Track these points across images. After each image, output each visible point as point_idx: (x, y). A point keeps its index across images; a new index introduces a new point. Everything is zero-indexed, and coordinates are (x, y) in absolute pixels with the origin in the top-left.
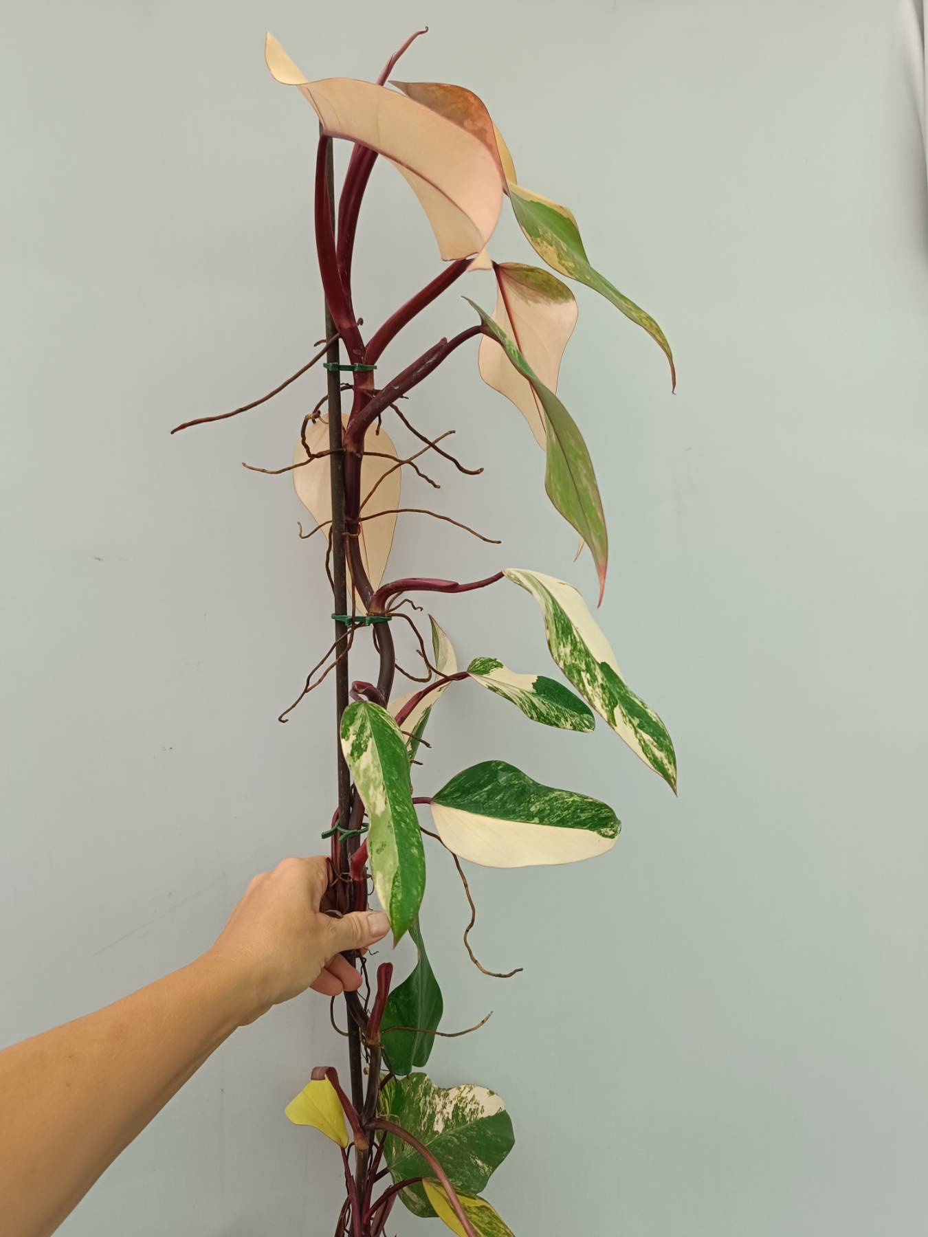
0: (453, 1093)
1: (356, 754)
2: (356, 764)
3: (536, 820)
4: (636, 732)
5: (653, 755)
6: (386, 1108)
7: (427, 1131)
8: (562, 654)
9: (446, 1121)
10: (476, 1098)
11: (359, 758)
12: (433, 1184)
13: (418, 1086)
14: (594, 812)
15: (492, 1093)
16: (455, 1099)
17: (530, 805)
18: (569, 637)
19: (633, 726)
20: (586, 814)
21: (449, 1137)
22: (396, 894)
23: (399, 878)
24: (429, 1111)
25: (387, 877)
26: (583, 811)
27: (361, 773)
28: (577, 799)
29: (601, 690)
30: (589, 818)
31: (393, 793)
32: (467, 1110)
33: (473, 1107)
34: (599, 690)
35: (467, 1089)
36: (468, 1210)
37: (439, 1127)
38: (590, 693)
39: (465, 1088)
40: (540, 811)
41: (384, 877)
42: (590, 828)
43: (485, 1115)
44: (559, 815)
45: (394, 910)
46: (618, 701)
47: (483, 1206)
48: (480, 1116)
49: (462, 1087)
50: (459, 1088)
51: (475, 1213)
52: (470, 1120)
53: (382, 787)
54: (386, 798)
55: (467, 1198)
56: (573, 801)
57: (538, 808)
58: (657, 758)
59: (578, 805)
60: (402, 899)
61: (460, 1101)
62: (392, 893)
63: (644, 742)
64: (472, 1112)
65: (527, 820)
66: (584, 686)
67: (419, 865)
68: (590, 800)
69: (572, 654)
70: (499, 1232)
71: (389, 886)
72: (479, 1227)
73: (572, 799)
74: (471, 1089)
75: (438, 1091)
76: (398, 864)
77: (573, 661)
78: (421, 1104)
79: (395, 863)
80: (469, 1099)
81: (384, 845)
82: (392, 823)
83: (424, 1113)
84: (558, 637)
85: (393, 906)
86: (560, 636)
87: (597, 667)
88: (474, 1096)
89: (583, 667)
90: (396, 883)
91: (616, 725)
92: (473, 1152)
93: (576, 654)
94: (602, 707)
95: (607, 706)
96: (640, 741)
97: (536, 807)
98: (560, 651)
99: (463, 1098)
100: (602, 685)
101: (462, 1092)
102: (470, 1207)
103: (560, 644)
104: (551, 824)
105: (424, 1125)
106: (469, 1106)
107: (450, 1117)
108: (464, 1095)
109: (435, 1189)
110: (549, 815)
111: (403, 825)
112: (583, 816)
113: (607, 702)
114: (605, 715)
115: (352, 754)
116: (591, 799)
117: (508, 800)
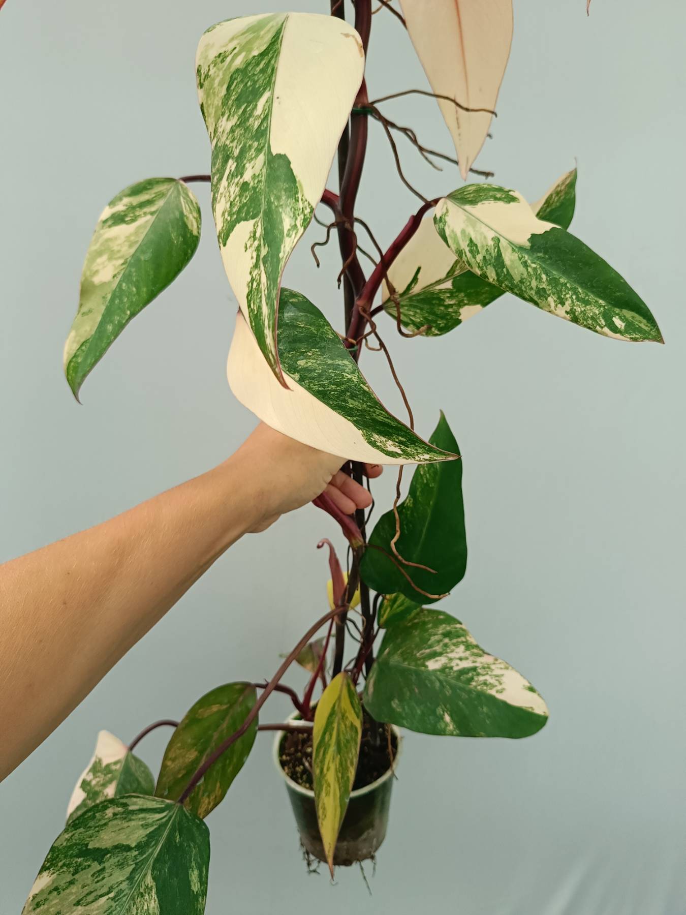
0: (485, 659)
1: (110, 223)
2: (102, 232)
3: (297, 376)
4: (256, 266)
5: (259, 308)
6: (384, 613)
7: (419, 659)
8: (220, 130)
9: (443, 669)
10: (503, 678)
11: (110, 226)
12: (345, 682)
13: (441, 624)
14: (365, 406)
15: (531, 689)
16: (481, 663)
17: (302, 357)
18: (243, 107)
19: (258, 256)
20: (356, 403)
21: (434, 678)
22: (78, 356)
23: (88, 344)
24: (438, 648)
25: (78, 339)
26: (353, 397)
27: (101, 240)
28: (355, 379)
29: (238, 189)
30: (358, 410)
31: (130, 271)
32: (482, 678)
33: (490, 680)
34: (234, 190)
35: (502, 666)
36: (344, 718)
37: (433, 665)
38: (221, 190)
39: (500, 663)
40: (306, 370)
41: (76, 337)
42: (356, 423)
43: (499, 696)
44: (323, 386)
45: (71, 368)
46: (261, 215)
47: (356, 728)
48: (493, 692)
49: (500, 661)
50: (496, 660)
51: (345, 725)
52: (476, 687)
53: (121, 261)
54: (119, 273)
55: (353, 712)
56: (350, 380)
57: (308, 365)
58: (261, 313)
59: (350, 387)
60: (81, 362)
61: (484, 668)
62: (75, 354)
63: (258, 284)
64: (485, 683)
65: (288, 370)
66: (220, 179)
67: (105, 341)
68: (366, 389)
69: (232, 131)
70: (348, 753)
71: (76, 346)
72: (338, 735)
73: (350, 376)
74: (507, 668)
75: (468, 646)
76: (93, 333)
77: (228, 142)
78: (433, 639)
79: (91, 330)
80: (495, 673)
81: (90, 311)
82: (109, 296)
83: (430, 647)
84: (224, 104)
85: (72, 364)
86: (230, 102)
87: (262, 158)
88: (502, 675)
89: (236, 152)
90: (84, 348)
91: (225, 245)
92: (448, 706)
93: (238, 132)
94: (223, 214)
95: (231, 214)
96: (252, 280)
97: (307, 363)
98: (220, 123)
99: (489, 668)
100: (246, 184)
101: (494, 664)
102: (347, 718)
103: (223, 114)
104: (309, 389)
105: (422, 654)
106: (487, 677)
107: (455, 669)
108: (493, 667)
109: (342, 685)
110: (314, 378)
111: (117, 301)
112: (351, 403)
113: (235, 209)
114: (220, 225)
115: (105, 222)
116: (368, 387)
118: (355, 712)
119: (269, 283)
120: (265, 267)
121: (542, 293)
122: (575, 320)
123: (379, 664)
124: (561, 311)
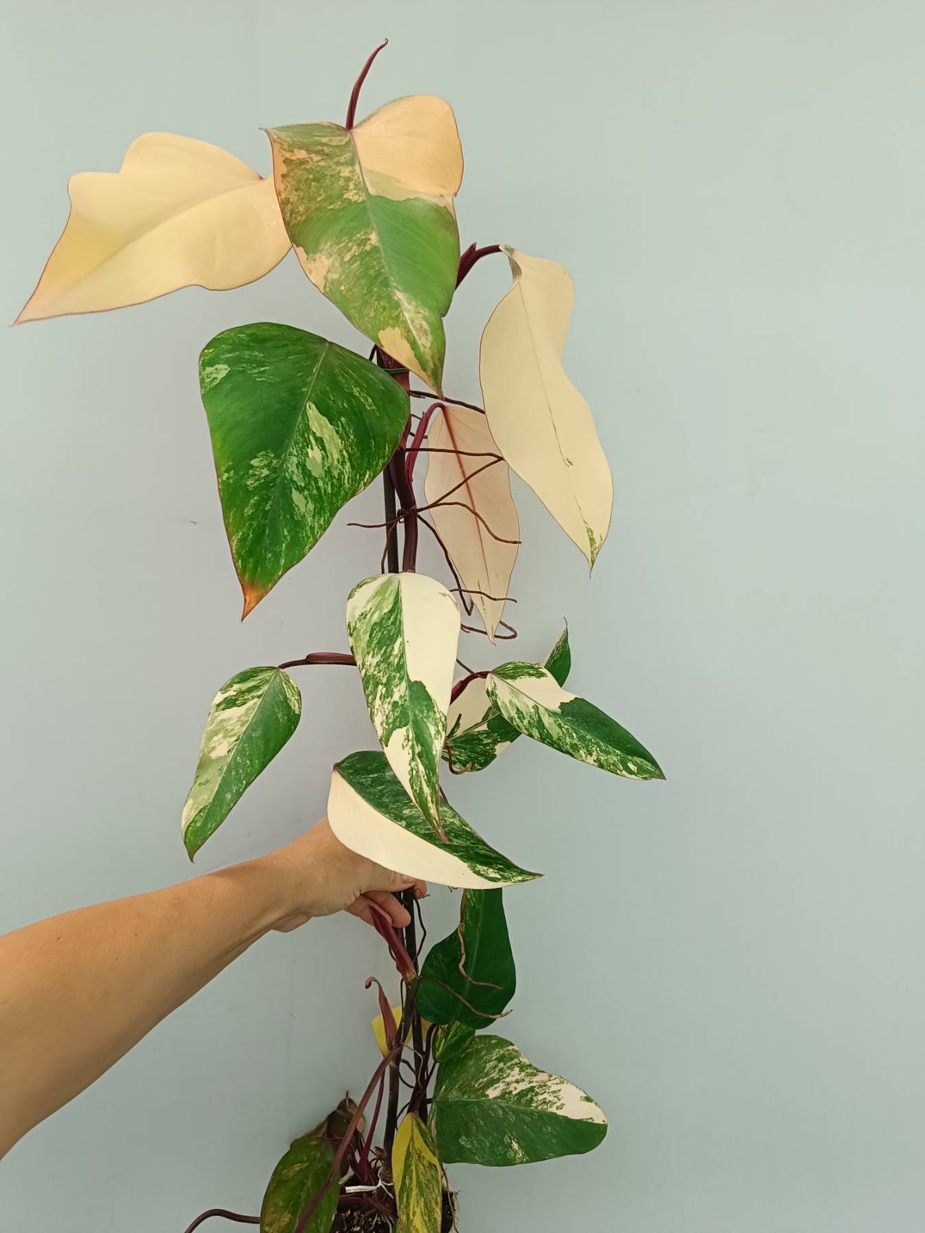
0: (541, 1077)
1: (223, 706)
2: (216, 714)
3: (404, 823)
4: (413, 759)
5: (421, 788)
6: (439, 1046)
7: (479, 1090)
8: (368, 663)
9: (505, 1095)
10: (560, 1093)
11: (223, 709)
12: (414, 1122)
13: (495, 1049)
14: (468, 843)
15: (588, 1099)
16: (538, 1082)
17: (406, 807)
18: (384, 648)
19: (413, 752)
20: (460, 842)
21: (496, 1106)
22: (197, 821)
23: (206, 811)
24: (495, 1075)
25: (195, 806)
26: (456, 836)
27: (216, 722)
28: (457, 822)
29: (390, 706)
30: (462, 847)
31: (243, 746)
32: (541, 1097)
33: (550, 1098)
34: (388, 707)
35: (558, 1081)
36: (421, 1159)
37: (492, 1093)
38: (377, 707)
39: (555, 1079)
40: (411, 817)
41: (193, 805)
42: (461, 857)
43: (559, 1113)
44: (429, 829)
45: (189, 831)
46: (410, 723)
47: (435, 1166)
48: (553, 1110)
49: (554, 1077)
50: (551, 1076)
51: (423, 1165)
52: (536, 1107)
53: (235, 738)
54: (233, 748)
55: (429, 1151)
56: (452, 823)
57: (412, 813)
58: (423, 792)
59: (454, 829)
60: (200, 827)
61: (540, 1086)
62: (194, 819)
63: (417, 772)
64: (544, 1102)
65: (395, 819)
66: (374, 699)
67: (225, 808)
68: (469, 830)
69: (378, 665)
70: (431, 1194)
71: (194, 813)
72: (418, 1178)
73: (451, 820)
74: (562, 1083)
75: (523, 1067)
76: (211, 800)
77: (376, 673)
78: (488, 1066)
79: (209, 798)
80: (551, 1090)
81: (207, 782)
82: (225, 768)
83: (487, 1074)
84: (368, 646)
85: (191, 828)
86: (373, 645)
87: (404, 684)
88: (560, 1090)
89: (384, 680)
90: (202, 814)
91: (387, 746)
92: (514, 1133)
93: (383, 666)
94: (382, 724)
95: (388, 724)
96: (412, 769)
97: (411, 812)
98: (366, 659)
99: (545, 1086)
100: (395, 703)
101: (550, 1080)
102: (424, 1158)
103: (368, 653)
104: (416, 833)
105: (480, 1084)
106: (546, 1095)
107: (514, 1093)
108: (549, 1084)
109: (412, 1126)
110: (419, 824)
111: (233, 773)
112: (456, 842)
113: (390, 721)
114: (380, 732)
115: (219, 705)
116: (470, 828)
117: (387, 794)
118: (430, 1150)
119: (427, 771)
120: (421, 761)
121: (575, 747)
122: (601, 766)
123: (437, 1103)
124: (590, 760)
